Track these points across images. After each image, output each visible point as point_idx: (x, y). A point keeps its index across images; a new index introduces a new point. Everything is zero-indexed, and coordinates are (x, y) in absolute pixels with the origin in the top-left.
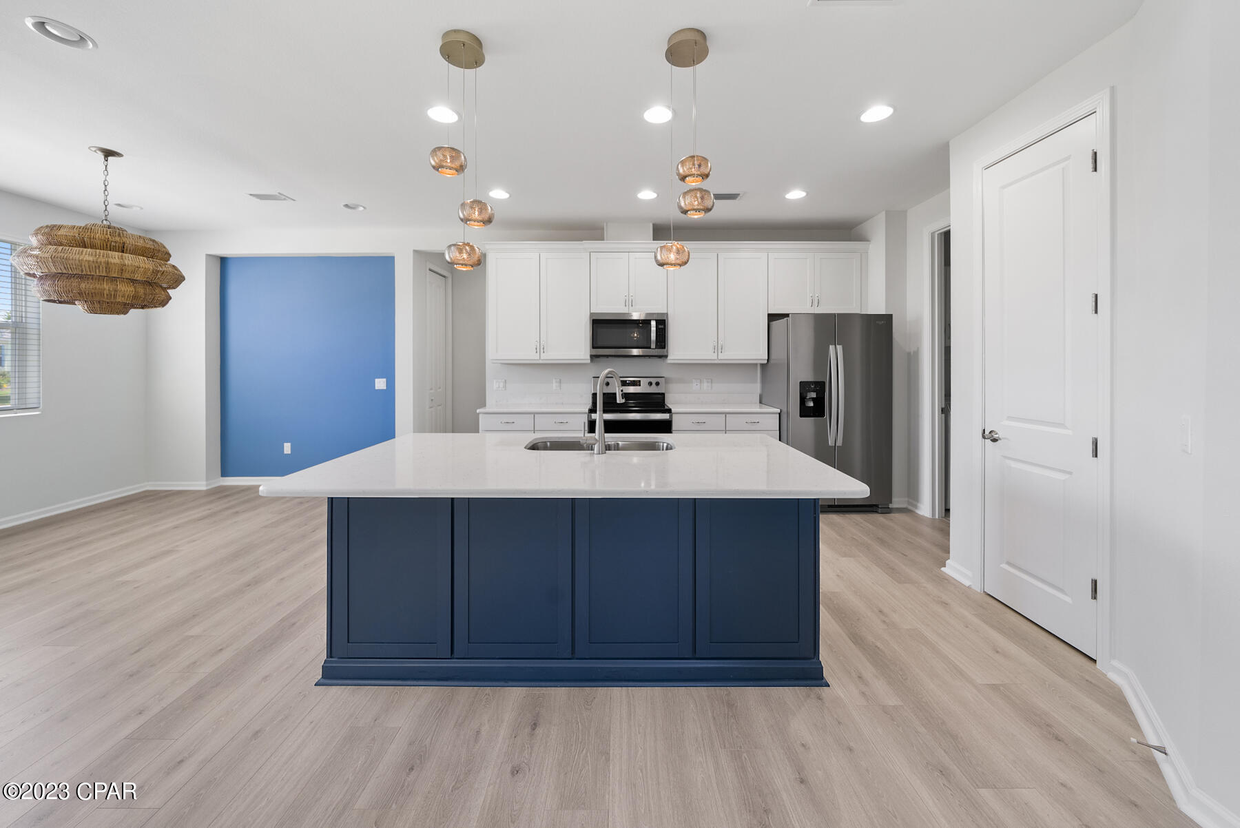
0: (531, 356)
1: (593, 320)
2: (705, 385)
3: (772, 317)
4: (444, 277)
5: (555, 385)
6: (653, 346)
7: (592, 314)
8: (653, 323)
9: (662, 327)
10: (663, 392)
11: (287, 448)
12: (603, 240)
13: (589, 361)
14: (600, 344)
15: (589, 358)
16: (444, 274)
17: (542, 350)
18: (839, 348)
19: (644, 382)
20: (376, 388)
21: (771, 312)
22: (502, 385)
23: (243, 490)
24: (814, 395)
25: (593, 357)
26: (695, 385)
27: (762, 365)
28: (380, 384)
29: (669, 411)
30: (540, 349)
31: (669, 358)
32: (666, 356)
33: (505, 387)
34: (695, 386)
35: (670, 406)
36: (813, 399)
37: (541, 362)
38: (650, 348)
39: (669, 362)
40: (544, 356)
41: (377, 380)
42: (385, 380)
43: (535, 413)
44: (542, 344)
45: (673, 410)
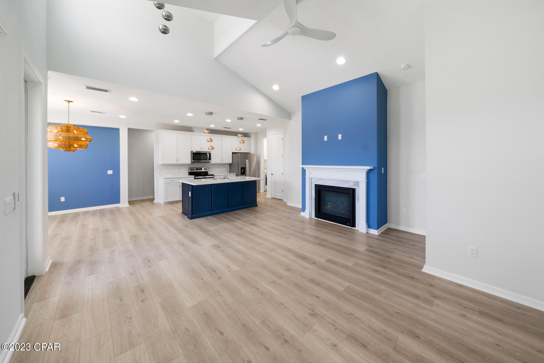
0: (174, 162)
2: (217, 169)
3: (233, 153)
5: (177, 170)
6: (208, 160)
7: (192, 152)
8: (208, 154)
9: (210, 155)
10: (208, 171)
12: (194, 132)
13: (190, 163)
14: (194, 159)
18: (248, 160)
19: (203, 168)
20: (108, 174)
21: (233, 152)
24: (243, 170)
25: (192, 162)
27: (230, 164)
31: (211, 162)
34: (215, 169)
35: (209, 174)
36: (243, 171)
37: (177, 164)
40: (178, 162)
41: (108, 171)
42: (112, 171)
43: (180, 178)
44: (178, 159)
45: (215, 175)
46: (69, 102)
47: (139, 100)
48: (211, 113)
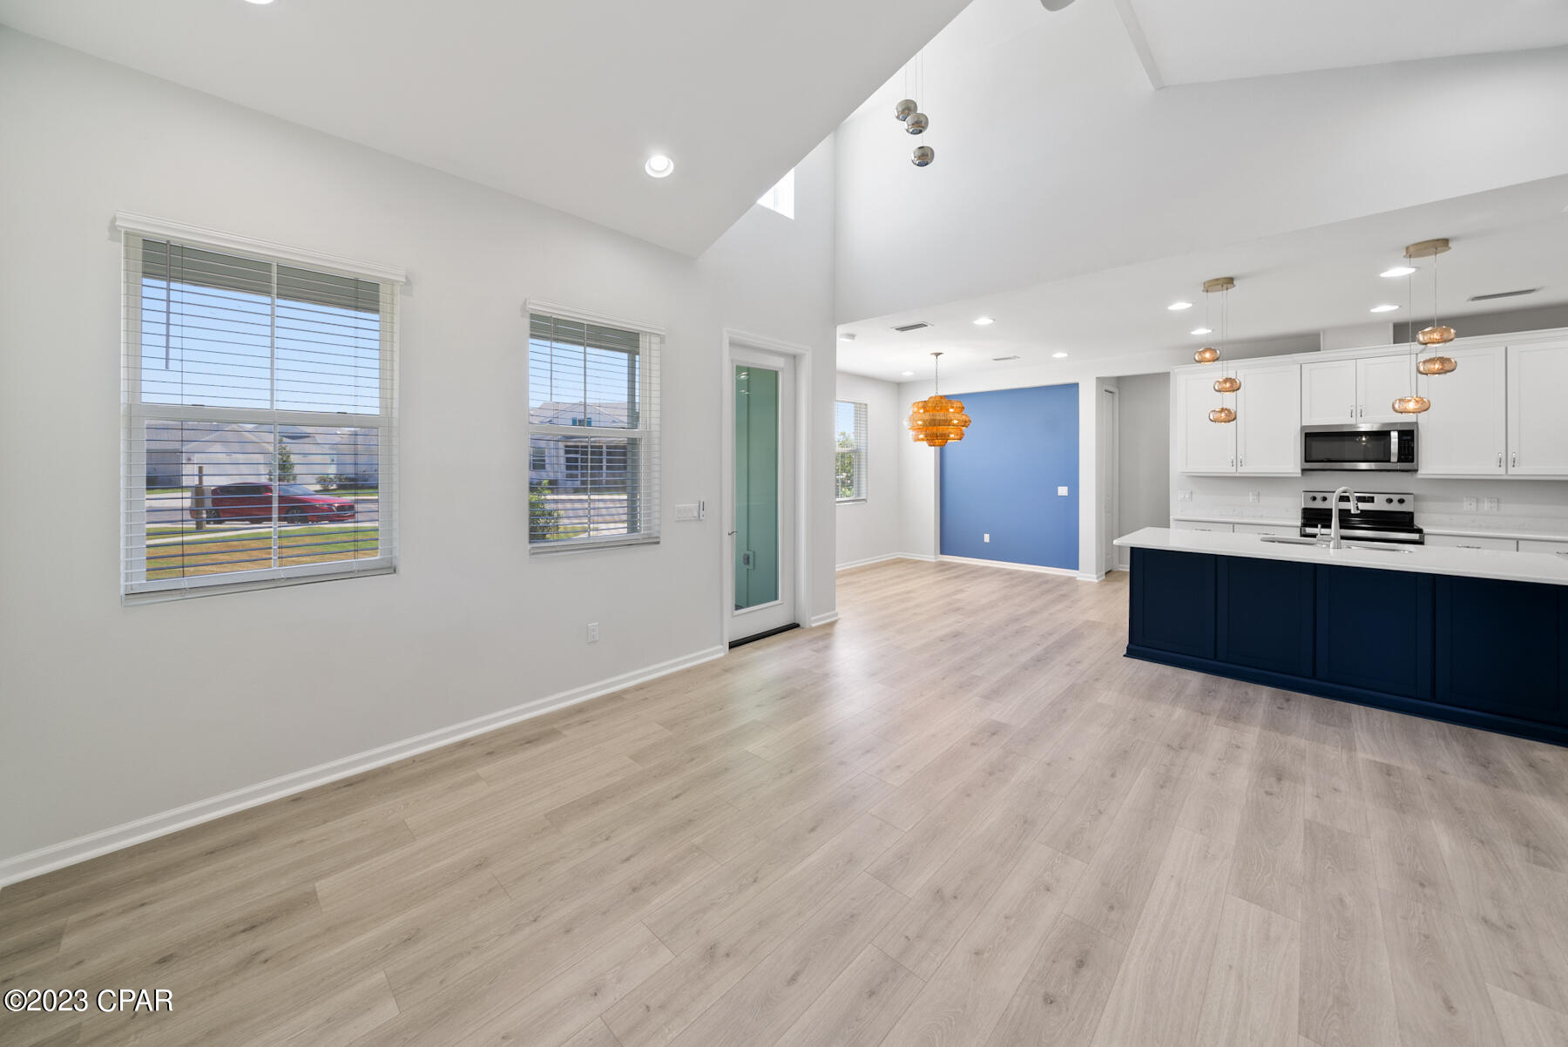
0: (1227, 469)
1: (1306, 434)
4: (1111, 392)
5: (1251, 498)
6: (1394, 458)
7: (1303, 428)
8: (1394, 435)
9: (1409, 438)
10: (1411, 510)
11: (987, 538)
12: (1319, 350)
13: (1300, 475)
14: (1314, 457)
15: (1300, 471)
16: (1111, 390)
17: (1239, 464)
19: (1381, 498)
20: (1059, 494)
22: (1187, 496)
23: (955, 567)
25: (1304, 470)
26: (1465, 503)
28: (1063, 491)
29: (1420, 531)
30: (1237, 462)
31: (1419, 472)
32: (1416, 471)
33: (1191, 498)
34: (1468, 506)
35: (1421, 527)
37: (1237, 475)
38: (1389, 461)
39: (1419, 476)
40: (1240, 470)
41: (1059, 488)
42: (1066, 488)
43: (1234, 524)
44: (1240, 457)
45: (1425, 531)
46: (937, 354)
47: (994, 320)
48: (1230, 281)
